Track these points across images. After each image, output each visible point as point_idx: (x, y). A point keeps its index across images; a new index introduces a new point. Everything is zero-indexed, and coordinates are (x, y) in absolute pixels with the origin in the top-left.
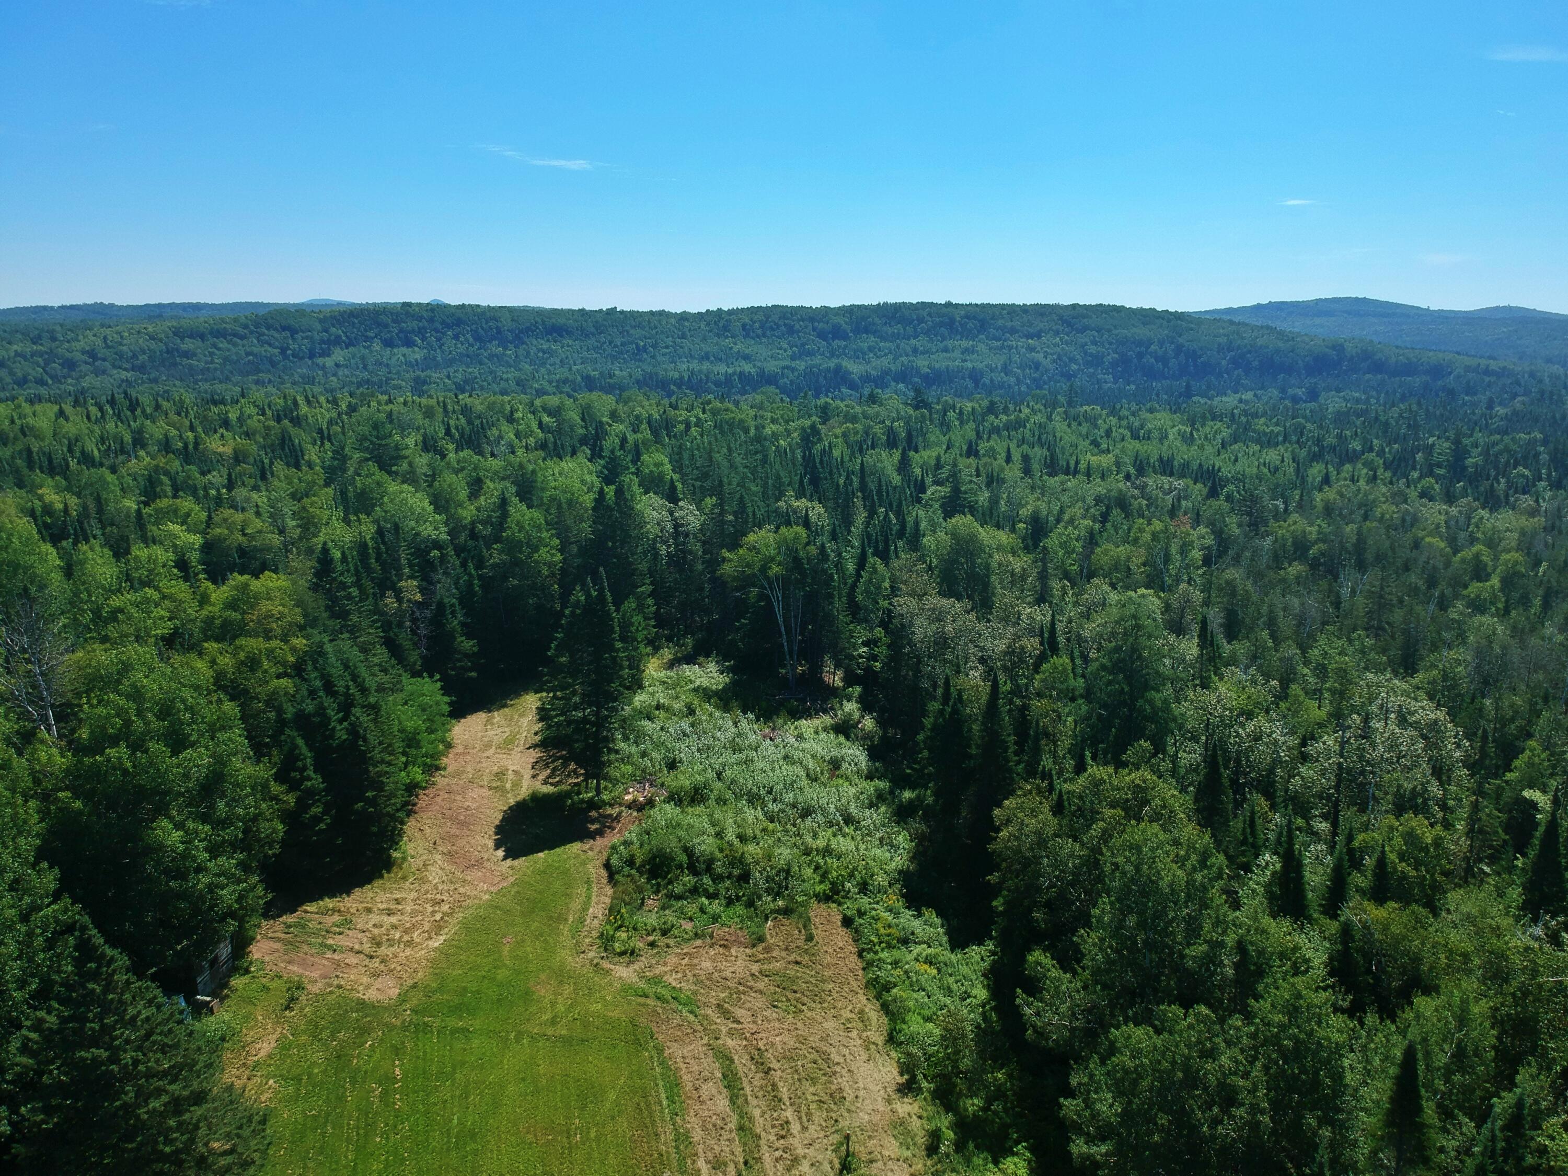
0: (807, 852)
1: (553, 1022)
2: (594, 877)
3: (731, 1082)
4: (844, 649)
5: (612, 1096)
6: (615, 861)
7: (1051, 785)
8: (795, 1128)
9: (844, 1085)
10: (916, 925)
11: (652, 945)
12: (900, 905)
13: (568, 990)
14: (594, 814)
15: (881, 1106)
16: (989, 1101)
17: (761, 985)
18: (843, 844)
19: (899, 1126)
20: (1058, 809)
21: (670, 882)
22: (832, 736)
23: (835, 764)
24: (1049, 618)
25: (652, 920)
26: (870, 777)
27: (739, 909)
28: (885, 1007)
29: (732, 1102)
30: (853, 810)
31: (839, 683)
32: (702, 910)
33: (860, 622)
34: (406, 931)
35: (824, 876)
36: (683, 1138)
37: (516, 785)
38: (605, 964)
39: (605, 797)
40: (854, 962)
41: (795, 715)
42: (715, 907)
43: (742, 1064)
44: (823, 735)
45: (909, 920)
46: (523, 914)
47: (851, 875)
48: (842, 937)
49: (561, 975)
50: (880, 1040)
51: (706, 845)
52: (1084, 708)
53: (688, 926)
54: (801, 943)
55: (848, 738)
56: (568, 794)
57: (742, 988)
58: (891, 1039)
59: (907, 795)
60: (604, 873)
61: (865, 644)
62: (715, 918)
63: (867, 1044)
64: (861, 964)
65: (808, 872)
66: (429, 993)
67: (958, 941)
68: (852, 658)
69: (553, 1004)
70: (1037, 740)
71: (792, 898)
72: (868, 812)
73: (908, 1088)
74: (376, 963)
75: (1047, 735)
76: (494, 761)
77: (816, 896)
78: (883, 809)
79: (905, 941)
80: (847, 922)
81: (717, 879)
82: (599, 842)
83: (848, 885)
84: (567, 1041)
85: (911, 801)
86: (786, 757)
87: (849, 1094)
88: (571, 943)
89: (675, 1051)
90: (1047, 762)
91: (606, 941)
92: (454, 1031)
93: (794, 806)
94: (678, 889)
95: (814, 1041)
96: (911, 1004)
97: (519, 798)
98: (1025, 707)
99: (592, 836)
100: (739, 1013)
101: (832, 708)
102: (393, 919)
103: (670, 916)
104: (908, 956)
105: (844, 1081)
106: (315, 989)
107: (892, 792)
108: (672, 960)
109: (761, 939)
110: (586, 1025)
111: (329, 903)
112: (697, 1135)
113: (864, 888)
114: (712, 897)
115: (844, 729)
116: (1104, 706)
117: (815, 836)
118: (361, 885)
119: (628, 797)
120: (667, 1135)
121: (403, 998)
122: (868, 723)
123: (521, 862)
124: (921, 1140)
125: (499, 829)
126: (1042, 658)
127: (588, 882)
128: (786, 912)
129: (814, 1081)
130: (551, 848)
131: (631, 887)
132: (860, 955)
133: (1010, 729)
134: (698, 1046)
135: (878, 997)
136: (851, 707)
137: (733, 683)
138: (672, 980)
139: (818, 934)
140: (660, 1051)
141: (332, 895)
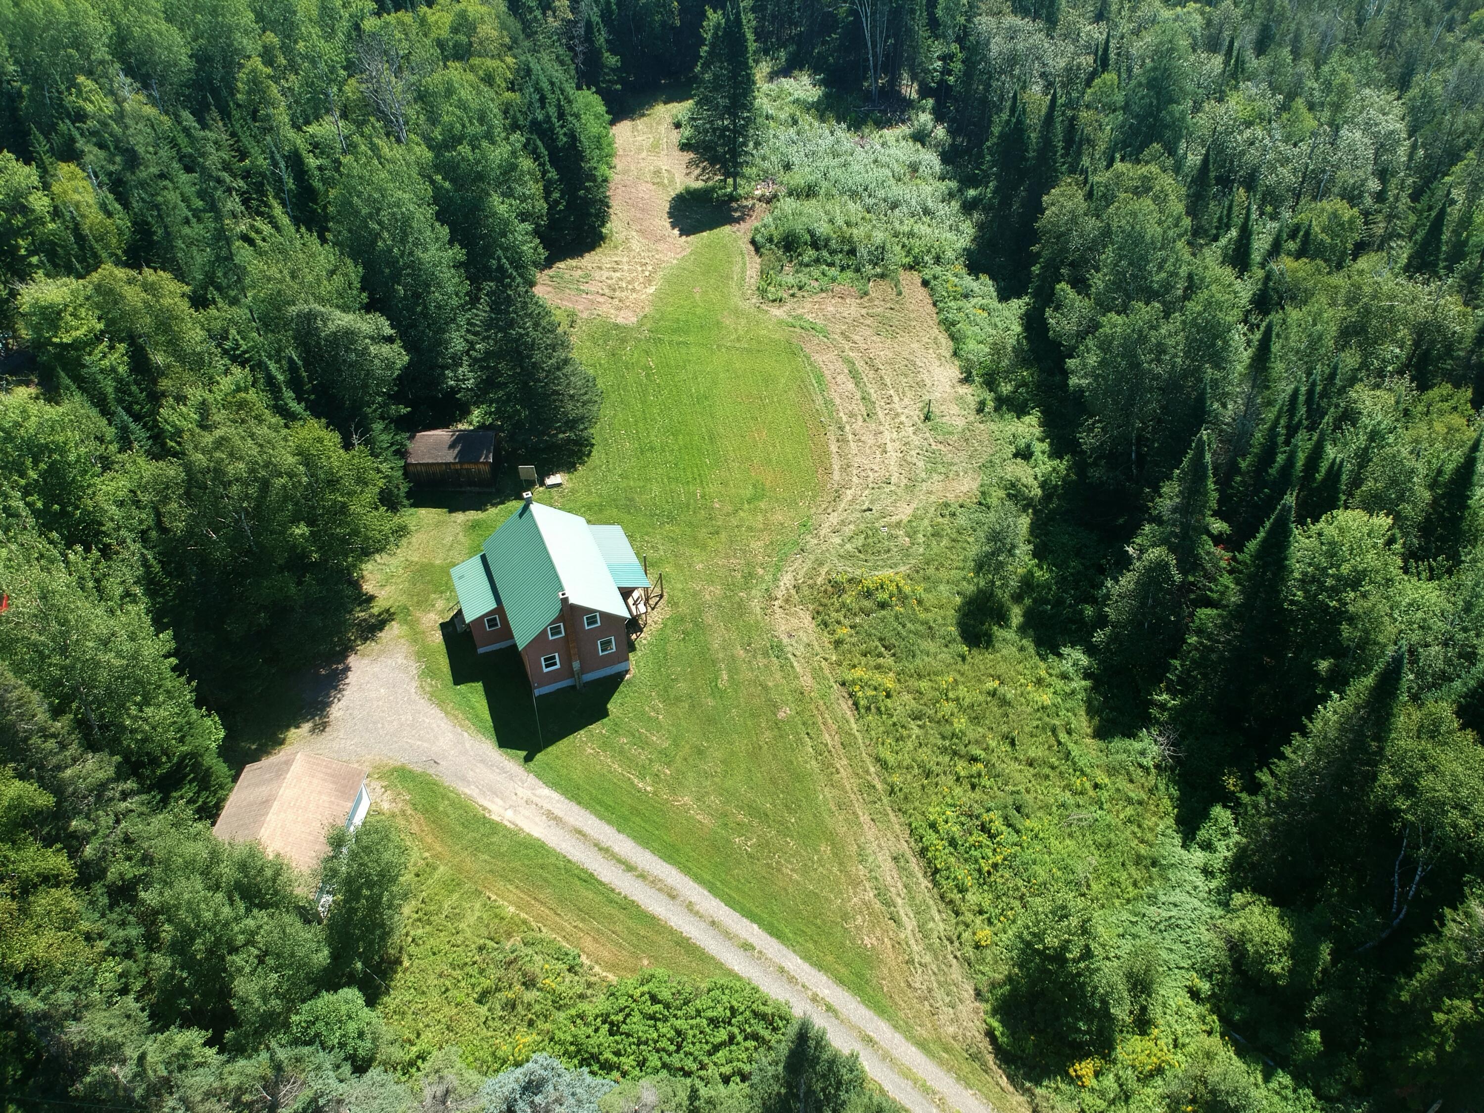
0: (896, 235)
1: (738, 340)
2: (745, 251)
3: (854, 375)
4: (920, 64)
5: (783, 381)
6: (758, 238)
7: (1086, 179)
8: (896, 399)
9: (924, 377)
10: (975, 286)
11: (793, 295)
12: (964, 271)
13: (743, 322)
14: (734, 205)
15: (948, 389)
16: (1017, 387)
17: (868, 322)
18: (922, 229)
19: (960, 400)
20: (1089, 196)
21: (800, 255)
22: (911, 143)
23: (914, 168)
24: (1104, 36)
25: (790, 280)
26: (942, 178)
27: (849, 274)
28: (952, 337)
29: (857, 385)
30: (930, 204)
31: (914, 96)
32: (824, 274)
33: (937, 38)
34: (629, 283)
35: (909, 252)
36: (828, 402)
37: (672, 181)
38: (764, 307)
39: (740, 191)
40: (930, 309)
41: (880, 124)
42: (833, 272)
43: (860, 365)
44: (903, 143)
45: (968, 281)
46: (703, 274)
47: (929, 251)
48: (922, 293)
49: (737, 313)
50: (948, 355)
51: (823, 229)
52: (1121, 118)
53: (816, 284)
54: (893, 296)
55: (923, 145)
56: (713, 189)
57: (856, 323)
58: (955, 354)
59: (972, 193)
60: (752, 248)
61: (939, 58)
62: (834, 280)
63: (939, 357)
64: (935, 310)
65: (898, 249)
66: (657, 321)
67: (1004, 296)
68: (926, 71)
69: (736, 330)
70: (1080, 144)
71: (885, 267)
72: (941, 206)
73: (967, 380)
74: (616, 302)
75: (1088, 141)
76: (650, 163)
77: (903, 266)
78: (953, 203)
79: (966, 296)
80: (925, 283)
81: (832, 252)
82: (743, 226)
83: (926, 258)
84: (749, 351)
85: (974, 198)
86: (876, 161)
87: (928, 383)
88: (739, 294)
89: (818, 358)
90: (1086, 161)
91: (762, 292)
92: (678, 343)
93: (885, 200)
94: (806, 259)
95: (905, 354)
96: (969, 333)
97: (677, 191)
98: (1074, 118)
99: (738, 221)
100: (856, 338)
101: (909, 119)
102: (618, 274)
103: (804, 278)
104: (969, 305)
105: (925, 376)
106: (585, 315)
107: (960, 190)
108: (808, 306)
109: (866, 294)
110: (759, 342)
111: (573, 262)
112: (838, 401)
113: (938, 260)
114: (831, 265)
115: (920, 137)
116: (1137, 116)
117: (902, 222)
118: (589, 251)
119: (758, 193)
120: (820, 401)
121: (641, 324)
122: (940, 132)
123: (692, 238)
124: (974, 406)
125: (671, 214)
126: (1093, 76)
127: (742, 253)
128: (882, 276)
129: (906, 376)
130: (711, 229)
131: (773, 258)
132: (935, 305)
133: (1060, 137)
134: (832, 355)
135: (947, 330)
136: (925, 118)
137: (826, 96)
138: (809, 317)
139: (905, 291)
140: (808, 358)
141: (572, 258)
